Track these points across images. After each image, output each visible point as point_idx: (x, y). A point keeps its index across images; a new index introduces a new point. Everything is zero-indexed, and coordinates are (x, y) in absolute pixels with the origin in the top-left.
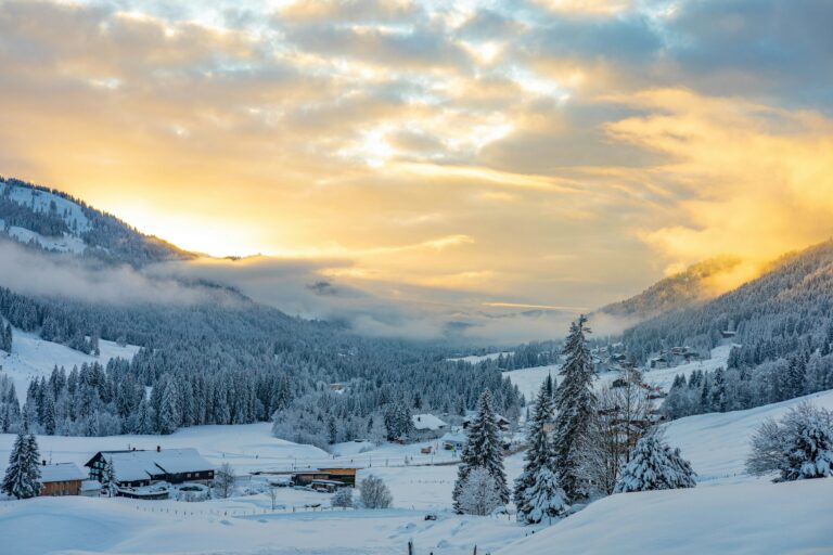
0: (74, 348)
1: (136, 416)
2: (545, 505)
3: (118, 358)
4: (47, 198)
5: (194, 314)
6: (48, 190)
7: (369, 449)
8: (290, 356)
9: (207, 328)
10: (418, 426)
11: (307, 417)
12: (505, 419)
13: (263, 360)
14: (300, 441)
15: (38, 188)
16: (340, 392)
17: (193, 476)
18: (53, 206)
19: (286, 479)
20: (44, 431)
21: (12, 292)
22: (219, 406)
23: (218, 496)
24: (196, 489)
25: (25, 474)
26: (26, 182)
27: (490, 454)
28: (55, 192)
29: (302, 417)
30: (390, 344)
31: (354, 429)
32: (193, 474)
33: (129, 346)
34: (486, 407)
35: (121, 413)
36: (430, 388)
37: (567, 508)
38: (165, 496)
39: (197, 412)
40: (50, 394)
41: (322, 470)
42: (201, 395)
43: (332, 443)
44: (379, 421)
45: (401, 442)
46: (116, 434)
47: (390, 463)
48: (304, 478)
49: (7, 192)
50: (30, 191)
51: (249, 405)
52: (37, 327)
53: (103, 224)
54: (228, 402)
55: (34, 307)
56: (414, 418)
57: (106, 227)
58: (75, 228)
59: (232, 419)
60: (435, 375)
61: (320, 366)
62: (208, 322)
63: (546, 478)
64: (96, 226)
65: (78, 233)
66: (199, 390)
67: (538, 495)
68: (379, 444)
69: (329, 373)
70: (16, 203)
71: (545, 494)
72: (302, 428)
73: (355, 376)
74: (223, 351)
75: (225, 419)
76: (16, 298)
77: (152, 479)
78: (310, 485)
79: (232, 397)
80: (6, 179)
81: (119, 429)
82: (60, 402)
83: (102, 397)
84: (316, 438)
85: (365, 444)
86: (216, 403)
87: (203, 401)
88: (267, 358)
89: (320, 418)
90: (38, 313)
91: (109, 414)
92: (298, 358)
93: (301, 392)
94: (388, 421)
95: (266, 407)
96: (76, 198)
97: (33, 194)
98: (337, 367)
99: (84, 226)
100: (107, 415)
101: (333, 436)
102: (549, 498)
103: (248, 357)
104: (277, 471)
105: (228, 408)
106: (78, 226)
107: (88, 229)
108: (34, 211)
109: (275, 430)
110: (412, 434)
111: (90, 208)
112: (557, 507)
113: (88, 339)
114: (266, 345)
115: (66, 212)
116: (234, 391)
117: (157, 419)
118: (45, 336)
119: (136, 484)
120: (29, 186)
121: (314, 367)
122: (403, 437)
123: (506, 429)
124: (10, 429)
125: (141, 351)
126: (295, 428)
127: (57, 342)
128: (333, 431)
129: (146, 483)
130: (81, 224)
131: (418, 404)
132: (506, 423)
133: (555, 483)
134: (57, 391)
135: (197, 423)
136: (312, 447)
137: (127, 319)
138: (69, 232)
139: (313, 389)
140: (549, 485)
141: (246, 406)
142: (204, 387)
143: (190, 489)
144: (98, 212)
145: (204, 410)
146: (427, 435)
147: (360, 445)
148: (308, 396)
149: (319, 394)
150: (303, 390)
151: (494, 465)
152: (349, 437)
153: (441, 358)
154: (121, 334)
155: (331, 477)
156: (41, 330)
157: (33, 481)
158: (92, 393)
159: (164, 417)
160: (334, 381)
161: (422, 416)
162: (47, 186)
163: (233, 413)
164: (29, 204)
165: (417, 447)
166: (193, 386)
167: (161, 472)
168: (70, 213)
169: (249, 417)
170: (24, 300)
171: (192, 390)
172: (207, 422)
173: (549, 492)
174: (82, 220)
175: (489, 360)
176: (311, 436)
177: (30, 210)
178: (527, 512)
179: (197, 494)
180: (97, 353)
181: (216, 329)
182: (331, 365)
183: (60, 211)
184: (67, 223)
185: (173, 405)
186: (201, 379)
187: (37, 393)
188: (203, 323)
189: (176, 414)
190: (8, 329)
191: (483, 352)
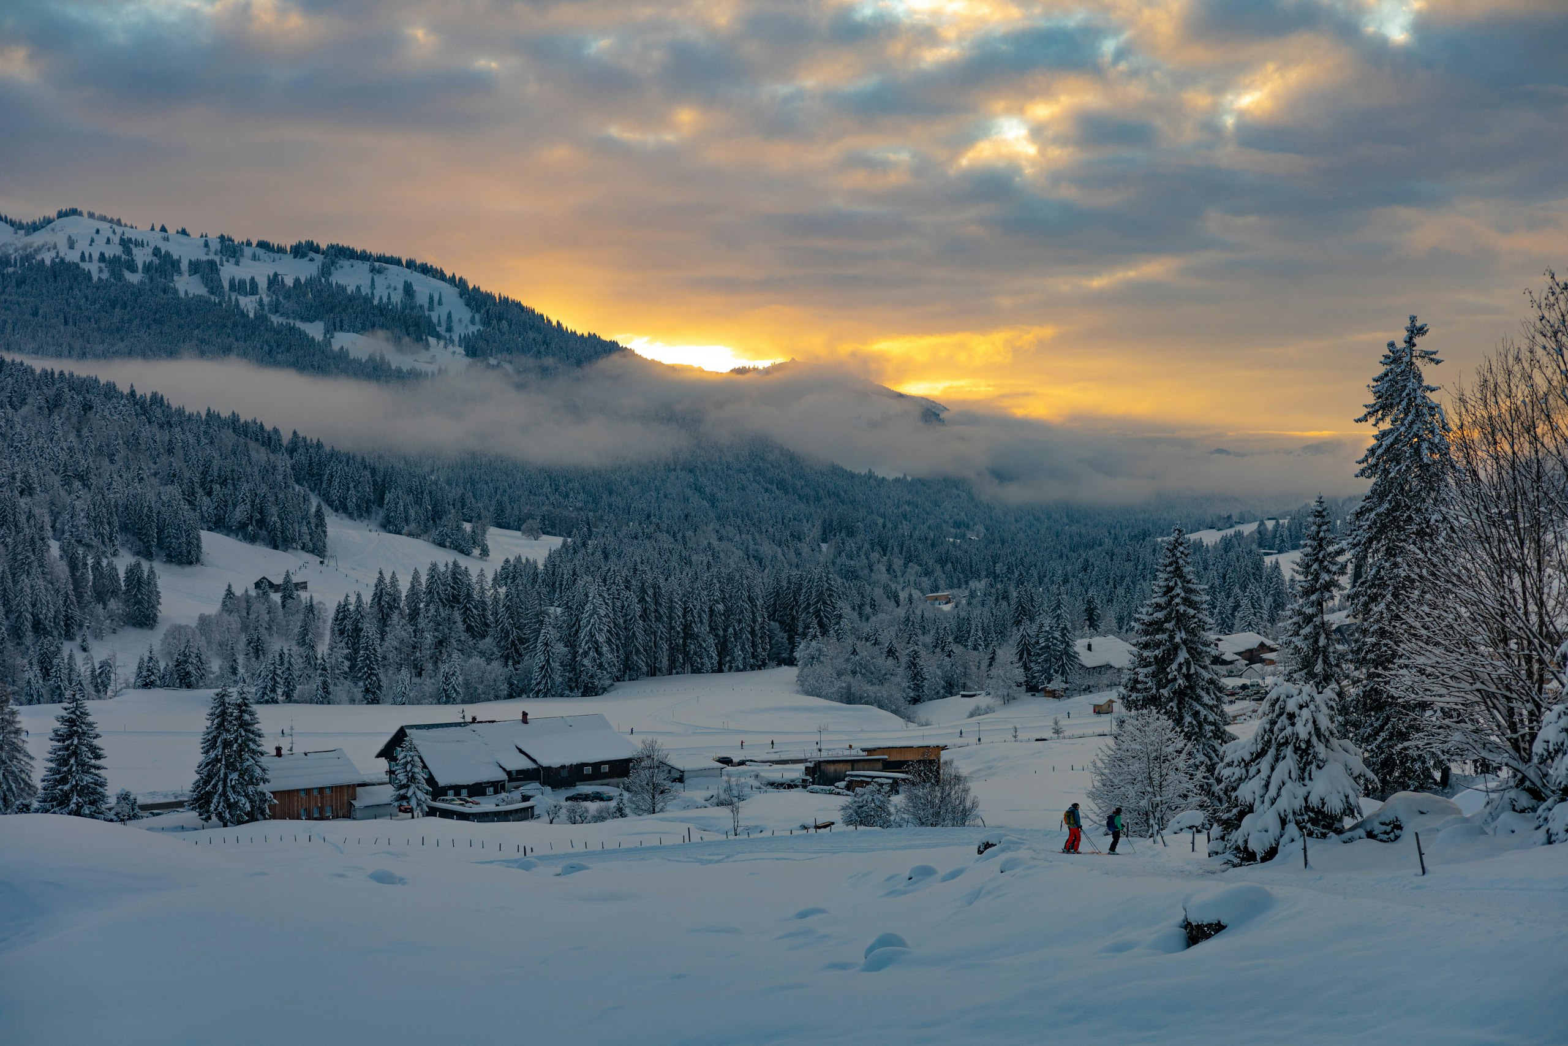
0: (442, 545)
1: (533, 662)
2: (1291, 799)
3: (519, 559)
4: (397, 276)
5: (672, 475)
6: (398, 262)
7: (989, 710)
8: (851, 544)
9: (695, 501)
10: (1088, 660)
11: (865, 651)
12: (1269, 642)
13: (798, 554)
14: (850, 698)
15: (381, 259)
16: (947, 608)
17: (597, 772)
18: (408, 290)
19: (796, 772)
20: (360, 696)
21: (328, 449)
22: (695, 637)
23: (638, 810)
24: (598, 797)
25: (235, 776)
26: (359, 248)
27: (1192, 688)
28: (410, 264)
29: (854, 652)
30: (1049, 517)
31: (960, 670)
32: (596, 766)
33: (544, 537)
34: (1178, 573)
35: (507, 658)
36: (1121, 591)
37: (1369, 806)
38: (525, 814)
39: (651, 652)
40: (369, 628)
41: (870, 751)
42: (659, 619)
43: (915, 701)
44: (1007, 653)
45: (1053, 694)
46: (497, 698)
47: (1021, 735)
48: (831, 768)
49: (326, 271)
50: (366, 266)
51: (753, 632)
52: (374, 508)
53: (500, 319)
54: (713, 629)
55: (367, 473)
56: (1079, 645)
57: (504, 323)
58: (449, 329)
59: (720, 664)
60: (1129, 566)
61: (909, 560)
62: (699, 489)
63: (1291, 706)
64: (486, 322)
65: (456, 338)
66: (653, 607)
67: (1265, 764)
68: (1008, 699)
69: (927, 573)
70: (343, 289)
71: (1290, 761)
72: (854, 673)
73: (978, 578)
74: (720, 539)
75: (706, 660)
76: (334, 455)
77: (511, 780)
78: (842, 784)
79: (720, 620)
80: (323, 246)
81: (504, 688)
82: (391, 641)
83: (469, 629)
84: (883, 692)
85: (982, 700)
86: (688, 633)
87: (662, 629)
88: (806, 550)
89: (891, 652)
90: (375, 483)
91: (482, 662)
92: (867, 546)
93: (868, 609)
94: (1025, 652)
95: (791, 639)
96: (448, 274)
97: (373, 270)
98: (942, 561)
99: (465, 322)
100: (477, 661)
101: (918, 688)
102: (1303, 775)
103: (767, 549)
104: (784, 757)
105: (711, 640)
106: (455, 325)
107: (474, 329)
108: (376, 302)
109: (801, 680)
110: (1076, 679)
111: (476, 290)
112: (1335, 805)
113: (468, 527)
114: (806, 526)
115: (431, 298)
116: (721, 607)
117: (572, 665)
118: (390, 525)
119: (477, 790)
120: (364, 257)
121: (898, 563)
122: (1057, 684)
123: (1272, 662)
124: (296, 695)
125: (565, 544)
126: (839, 674)
127: (410, 535)
128: (917, 677)
129: (498, 787)
130: (460, 321)
131: (1092, 620)
132: (1273, 650)
133: (1324, 723)
134: (384, 620)
135: (653, 672)
136: (874, 710)
137: (547, 489)
138: (439, 337)
139: (893, 603)
140: (1303, 730)
141: (746, 635)
142: (664, 601)
143: (586, 798)
144: (489, 297)
145: (666, 647)
146: (1105, 679)
147: (971, 703)
148: (881, 616)
149: (901, 612)
150: (873, 605)
151: (1203, 712)
152: (950, 688)
153: (1145, 535)
154: (531, 516)
155: (888, 766)
156: (382, 513)
157: (251, 788)
158: (449, 620)
159: (586, 662)
160: (936, 589)
161: (1096, 641)
162: (396, 255)
163: (723, 649)
164: (365, 290)
165: (1084, 702)
166: (642, 600)
167: (528, 765)
168: (440, 303)
169: (754, 656)
170: (349, 459)
171: (638, 608)
172: (673, 669)
173: (1305, 753)
174: (462, 313)
175: (1239, 535)
176: (871, 690)
177: (367, 300)
178: (1231, 825)
179: (593, 807)
180: (485, 552)
181: (713, 501)
182: (929, 559)
183: (422, 299)
184: (435, 320)
185: (601, 638)
186: (656, 587)
187: (348, 624)
188: (689, 492)
189: (608, 655)
190: (319, 514)
191: (1229, 521)
